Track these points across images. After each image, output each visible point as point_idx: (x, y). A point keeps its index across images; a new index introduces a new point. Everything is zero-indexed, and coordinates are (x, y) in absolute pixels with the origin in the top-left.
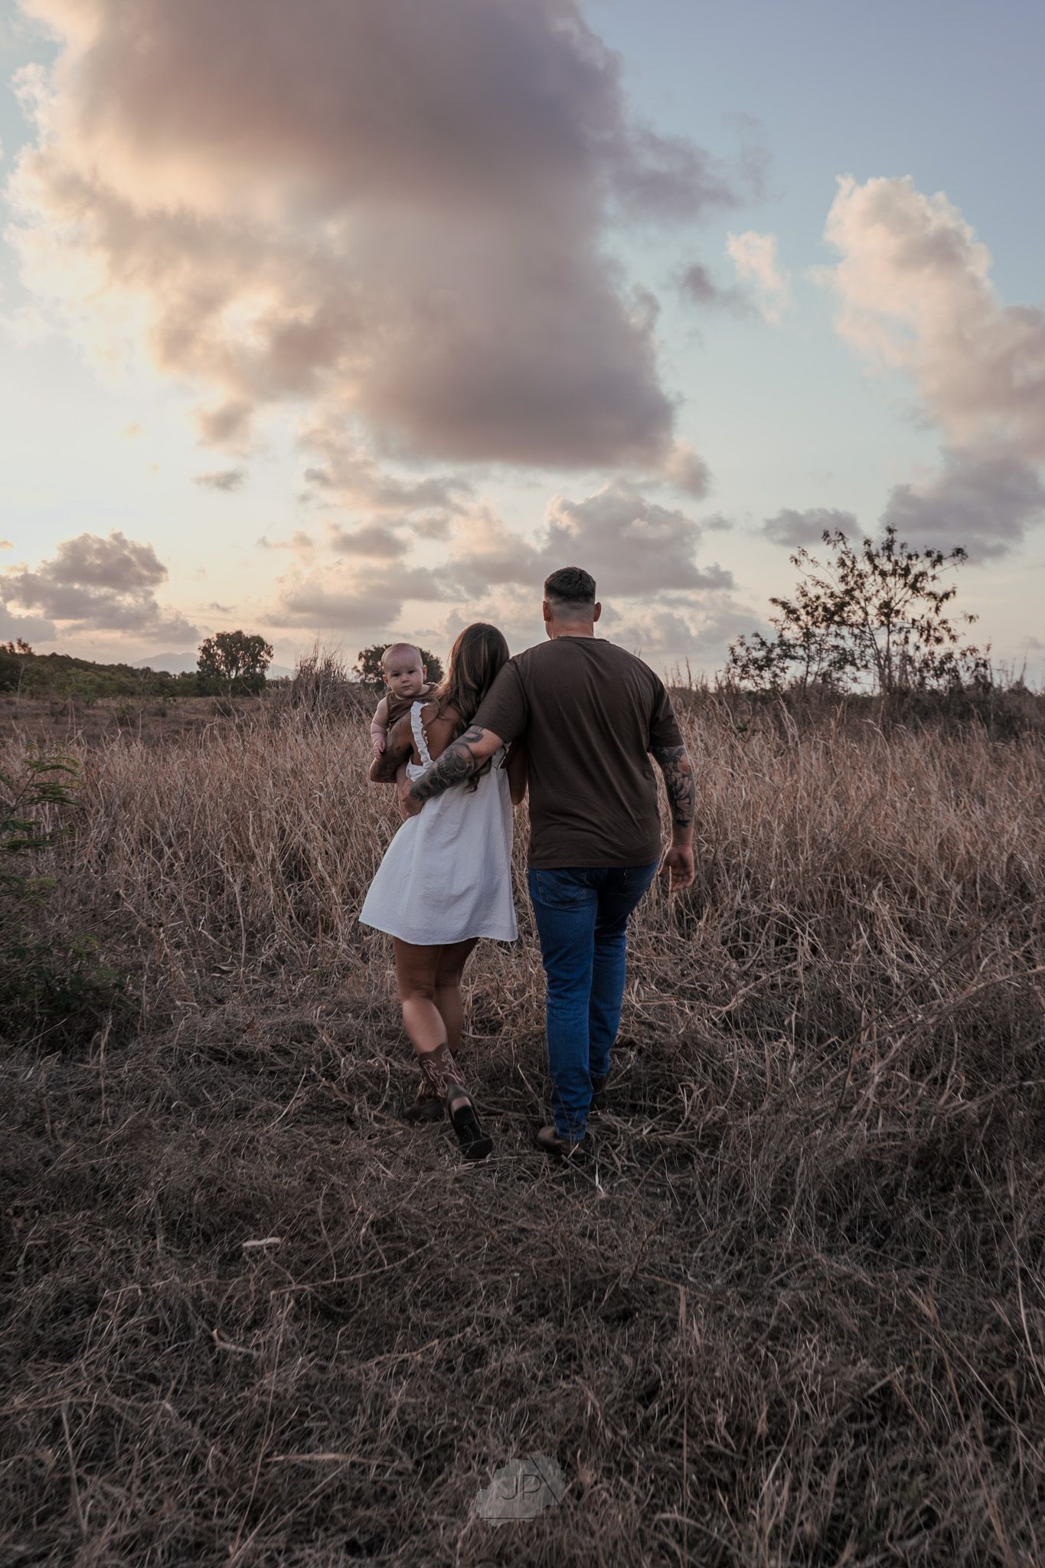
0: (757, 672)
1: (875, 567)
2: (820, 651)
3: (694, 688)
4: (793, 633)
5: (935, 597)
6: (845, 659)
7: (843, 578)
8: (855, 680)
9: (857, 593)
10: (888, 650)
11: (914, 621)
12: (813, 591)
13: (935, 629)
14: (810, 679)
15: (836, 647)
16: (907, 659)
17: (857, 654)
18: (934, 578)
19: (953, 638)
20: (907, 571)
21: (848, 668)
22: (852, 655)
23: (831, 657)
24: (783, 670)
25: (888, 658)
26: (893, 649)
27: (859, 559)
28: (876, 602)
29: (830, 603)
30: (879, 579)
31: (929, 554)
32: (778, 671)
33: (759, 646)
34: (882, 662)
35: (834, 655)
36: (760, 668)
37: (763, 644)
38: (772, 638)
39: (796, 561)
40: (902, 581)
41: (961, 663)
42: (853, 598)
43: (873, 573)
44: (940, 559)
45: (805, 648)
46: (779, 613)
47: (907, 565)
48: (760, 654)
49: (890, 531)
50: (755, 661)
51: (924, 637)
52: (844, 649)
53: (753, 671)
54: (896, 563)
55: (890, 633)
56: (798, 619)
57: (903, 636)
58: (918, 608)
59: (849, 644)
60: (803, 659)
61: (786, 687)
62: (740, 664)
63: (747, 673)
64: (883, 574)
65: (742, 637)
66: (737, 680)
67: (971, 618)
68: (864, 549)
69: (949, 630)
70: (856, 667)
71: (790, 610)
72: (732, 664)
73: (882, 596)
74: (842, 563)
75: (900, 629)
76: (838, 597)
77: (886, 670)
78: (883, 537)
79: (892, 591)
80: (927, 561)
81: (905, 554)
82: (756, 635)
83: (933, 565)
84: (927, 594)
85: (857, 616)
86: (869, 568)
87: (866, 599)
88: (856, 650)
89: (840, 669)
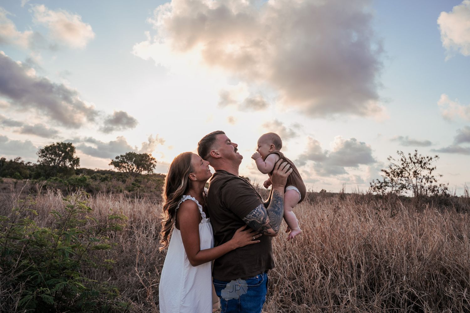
0: (378, 190)
1: (412, 161)
2: (396, 184)
3: (360, 194)
4: (388, 179)
5: (430, 169)
7: (403, 164)
8: (406, 193)
9: (406, 168)
10: (416, 185)
11: (424, 176)
12: (393, 168)
13: (430, 178)
14: (393, 192)
15: (401, 183)
16: (422, 187)
17: (407, 185)
18: (429, 164)
19: (436, 181)
20: (421, 162)
21: (404, 189)
22: (405, 185)
23: (399, 186)
24: (385, 189)
25: (417, 186)
26: (418, 184)
27: (407, 159)
28: (413, 171)
29: (399, 171)
30: (413, 164)
31: (427, 157)
32: (384, 190)
33: (378, 183)
34: (415, 188)
35: (401, 185)
36: (379, 189)
37: (379, 182)
38: (382, 181)
39: (389, 159)
40: (420, 165)
41: (440, 188)
42: (405, 169)
43: (411, 162)
44: (431, 158)
45: (391, 183)
46: (384, 174)
47: (421, 160)
48: (379, 185)
49: (416, 151)
50: (377, 187)
51: (427, 181)
52: (403, 184)
53: (376, 189)
54: (418, 160)
55: (417, 179)
56: (389, 175)
57: (421, 180)
58: (425, 173)
59: (404, 182)
60: (391, 187)
61: (386, 194)
62: (373, 187)
63: (375, 190)
64: (414, 163)
65: (374, 180)
66: (372, 192)
67: (441, 176)
68: (408, 156)
69: (434, 179)
70: (407, 189)
71: (387, 173)
72: (371, 188)
73: (414, 169)
74: (402, 160)
75: (420, 178)
76: (401, 169)
77: (416, 190)
78: (414, 153)
79: (417, 168)
80: (427, 159)
81: (421, 157)
82: (378, 180)
83: (429, 160)
84: (428, 169)
85: (407, 175)
86: (410, 161)
87: (410, 170)
88: (407, 184)
89: (402, 189)
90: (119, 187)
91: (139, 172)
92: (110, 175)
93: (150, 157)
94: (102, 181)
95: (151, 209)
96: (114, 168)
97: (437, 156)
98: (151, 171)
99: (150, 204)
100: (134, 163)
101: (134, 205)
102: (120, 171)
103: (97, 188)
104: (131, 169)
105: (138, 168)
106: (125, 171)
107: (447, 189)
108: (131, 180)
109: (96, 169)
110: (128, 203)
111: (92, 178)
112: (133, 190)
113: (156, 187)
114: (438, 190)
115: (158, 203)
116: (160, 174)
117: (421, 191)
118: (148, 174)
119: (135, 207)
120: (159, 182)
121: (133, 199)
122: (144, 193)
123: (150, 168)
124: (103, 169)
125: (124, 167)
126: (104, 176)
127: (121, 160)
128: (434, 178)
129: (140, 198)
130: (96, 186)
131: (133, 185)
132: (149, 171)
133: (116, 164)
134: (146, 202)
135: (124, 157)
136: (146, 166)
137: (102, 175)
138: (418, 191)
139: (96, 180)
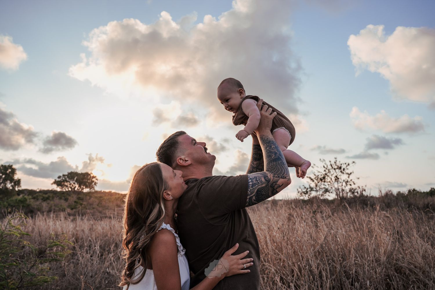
1: (332, 167)
2: (319, 189)
4: (313, 185)
5: (348, 174)
6: (327, 191)
7: (325, 171)
8: (329, 196)
9: (328, 174)
12: (317, 174)
13: (349, 182)
14: (318, 196)
15: (324, 188)
16: (343, 190)
18: (348, 169)
19: (354, 184)
20: (340, 168)
21: (328, 193)
24: (311, 194)
25: (338, 189)
26: (339, 187)
27: (328, 165)
28: (334, 176)
29: (322, 177)
30: (334, 170)
31: (345, 164)
33: (304, 188)
34: (337, 191)
35: (324, 189)
36: (305, 194)
37: (305, 188)
38: (307, 186)
40: (340, 170)
41: (359, 190)
42: (327, 175)
44: (349, 164)
45: (316, 188)
46: (309, 180)
47: (341, 166)
48: (305, 190)
49: (335, 158)
50: (304, 192)
51: (347, 184)
54: (338, 166)
55: (338, 183)
56: (313, 181)
57: (341, 184)
58: (344, 177)
59: (327, 187)
60: (316, 191)
61: (312, 198)
62: (300, 193)
63: (302, 195)
64: (335, 169)
65: (300, 186)
66: (299, 197)
67: (359, 178)
68: (329, 163)
70: (329, 192)
71: (312, 179)
72: (298, 193)
73: (335, 174)
74: (324, 167)
75: (341, 182)
76: (324, 175)
77: (338, 193)
78: (334, 160)
79: (338, 173)
80: (345, 165)
81: (340, 164)
82: (303, 186)
83: (347, 166)
84: (346, 173)
85: (329, 180)
86: (331, 168)
87: (331, 175)
88: (329, 188)
89: (325, 193)
90: (61, 206)
91: (82, 190)
92: (52, 194)
93: (92, 175)
94: (44, 201)
95: (94, 226)
96: (57, 188)
97: (354, 162)
98: (93, 189)
99: (93, 221)
100: (76, 181)
101: (76, 224)
102: (62, 190)
103: (38, 208)
104: (73, 188)
105: (80, 186)
106: (67, 190)
107: (365, 190)
108: (73, 198)
109: (38, 189)
110: (70, 222)
111: (34, 198)
112: (75, 208)
113: (99, 203)
114: (357, 192)
115: (102, 220)
116: (101, 191)
117: (343, 194)
118: (90, 192)
119: (78, 226)
120: (101, 199)
121: (75, 217)
122: (87, 210)
123: (91, 185)
124: (46, 189)
125: (67, 186)
126: (46, 196)
127: (63, 179)
128: (353, 181)
129: (82, 215)
130: (37, 206)
131: (75, 203)
132: (90, 189)
133: (58, 183)
134: (88, 220)
135: (66, 177)
136: (87, 184)
137: (44, 195)
138: (340, 194)
139: (38, 199)
